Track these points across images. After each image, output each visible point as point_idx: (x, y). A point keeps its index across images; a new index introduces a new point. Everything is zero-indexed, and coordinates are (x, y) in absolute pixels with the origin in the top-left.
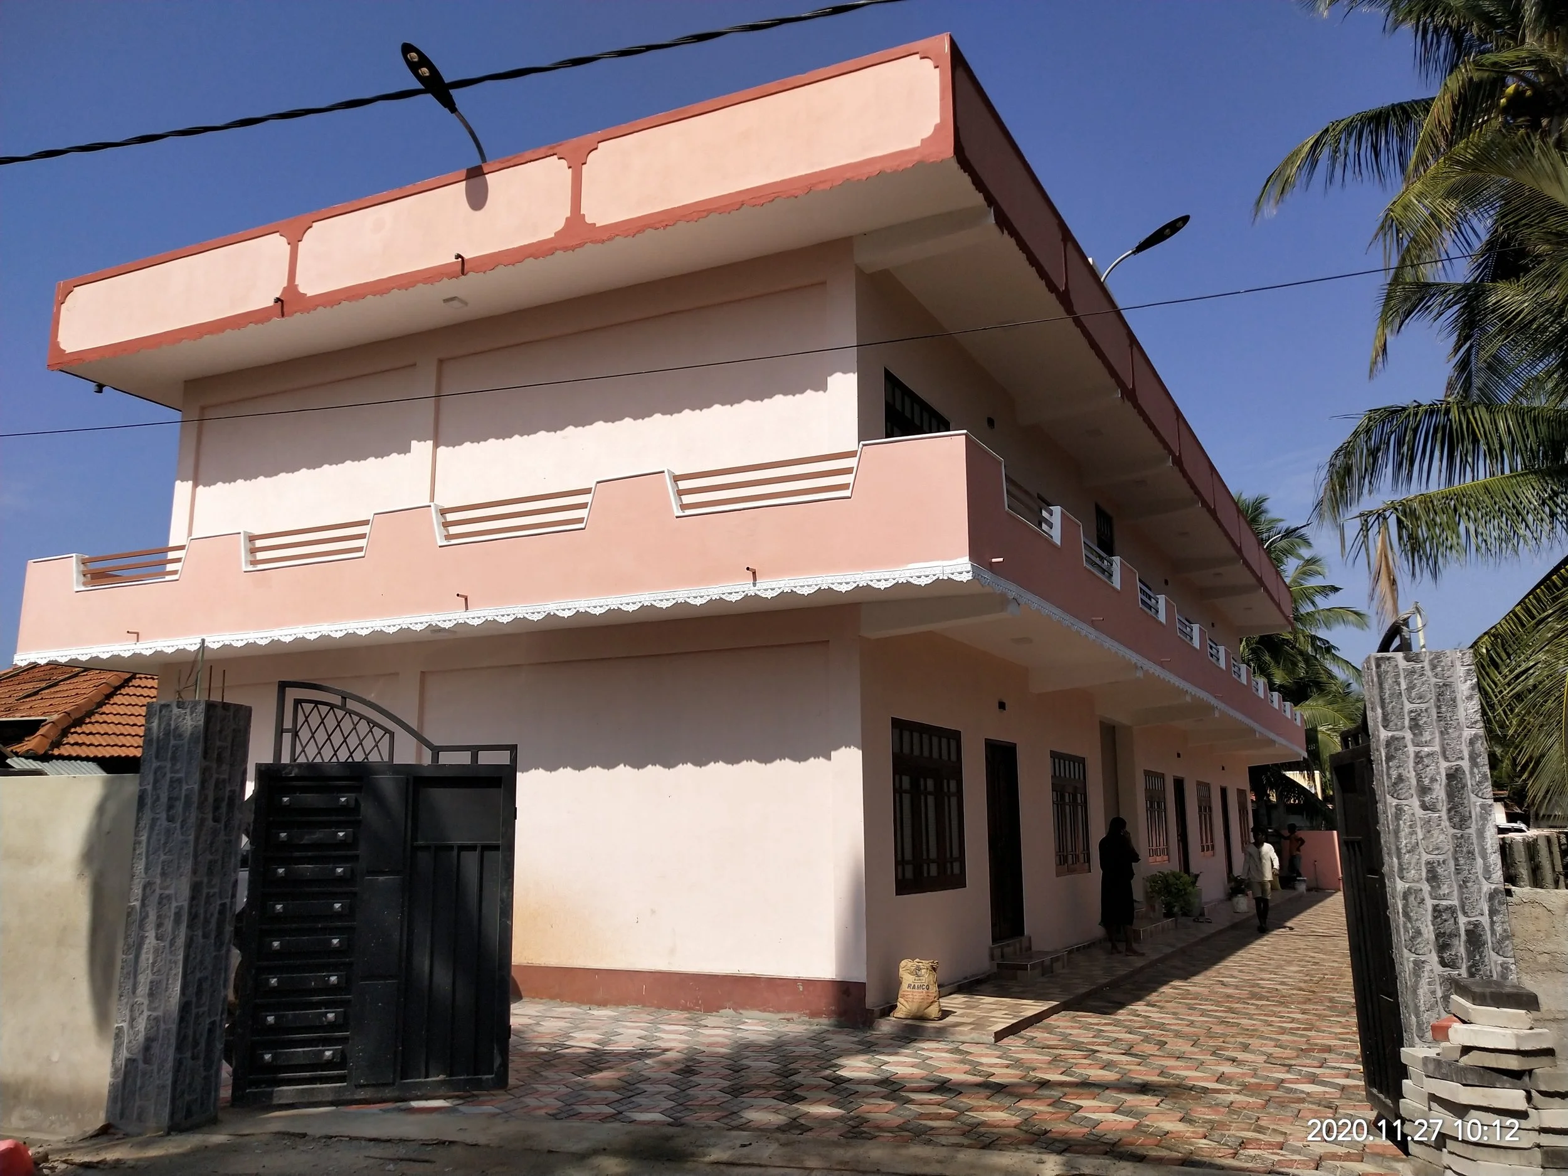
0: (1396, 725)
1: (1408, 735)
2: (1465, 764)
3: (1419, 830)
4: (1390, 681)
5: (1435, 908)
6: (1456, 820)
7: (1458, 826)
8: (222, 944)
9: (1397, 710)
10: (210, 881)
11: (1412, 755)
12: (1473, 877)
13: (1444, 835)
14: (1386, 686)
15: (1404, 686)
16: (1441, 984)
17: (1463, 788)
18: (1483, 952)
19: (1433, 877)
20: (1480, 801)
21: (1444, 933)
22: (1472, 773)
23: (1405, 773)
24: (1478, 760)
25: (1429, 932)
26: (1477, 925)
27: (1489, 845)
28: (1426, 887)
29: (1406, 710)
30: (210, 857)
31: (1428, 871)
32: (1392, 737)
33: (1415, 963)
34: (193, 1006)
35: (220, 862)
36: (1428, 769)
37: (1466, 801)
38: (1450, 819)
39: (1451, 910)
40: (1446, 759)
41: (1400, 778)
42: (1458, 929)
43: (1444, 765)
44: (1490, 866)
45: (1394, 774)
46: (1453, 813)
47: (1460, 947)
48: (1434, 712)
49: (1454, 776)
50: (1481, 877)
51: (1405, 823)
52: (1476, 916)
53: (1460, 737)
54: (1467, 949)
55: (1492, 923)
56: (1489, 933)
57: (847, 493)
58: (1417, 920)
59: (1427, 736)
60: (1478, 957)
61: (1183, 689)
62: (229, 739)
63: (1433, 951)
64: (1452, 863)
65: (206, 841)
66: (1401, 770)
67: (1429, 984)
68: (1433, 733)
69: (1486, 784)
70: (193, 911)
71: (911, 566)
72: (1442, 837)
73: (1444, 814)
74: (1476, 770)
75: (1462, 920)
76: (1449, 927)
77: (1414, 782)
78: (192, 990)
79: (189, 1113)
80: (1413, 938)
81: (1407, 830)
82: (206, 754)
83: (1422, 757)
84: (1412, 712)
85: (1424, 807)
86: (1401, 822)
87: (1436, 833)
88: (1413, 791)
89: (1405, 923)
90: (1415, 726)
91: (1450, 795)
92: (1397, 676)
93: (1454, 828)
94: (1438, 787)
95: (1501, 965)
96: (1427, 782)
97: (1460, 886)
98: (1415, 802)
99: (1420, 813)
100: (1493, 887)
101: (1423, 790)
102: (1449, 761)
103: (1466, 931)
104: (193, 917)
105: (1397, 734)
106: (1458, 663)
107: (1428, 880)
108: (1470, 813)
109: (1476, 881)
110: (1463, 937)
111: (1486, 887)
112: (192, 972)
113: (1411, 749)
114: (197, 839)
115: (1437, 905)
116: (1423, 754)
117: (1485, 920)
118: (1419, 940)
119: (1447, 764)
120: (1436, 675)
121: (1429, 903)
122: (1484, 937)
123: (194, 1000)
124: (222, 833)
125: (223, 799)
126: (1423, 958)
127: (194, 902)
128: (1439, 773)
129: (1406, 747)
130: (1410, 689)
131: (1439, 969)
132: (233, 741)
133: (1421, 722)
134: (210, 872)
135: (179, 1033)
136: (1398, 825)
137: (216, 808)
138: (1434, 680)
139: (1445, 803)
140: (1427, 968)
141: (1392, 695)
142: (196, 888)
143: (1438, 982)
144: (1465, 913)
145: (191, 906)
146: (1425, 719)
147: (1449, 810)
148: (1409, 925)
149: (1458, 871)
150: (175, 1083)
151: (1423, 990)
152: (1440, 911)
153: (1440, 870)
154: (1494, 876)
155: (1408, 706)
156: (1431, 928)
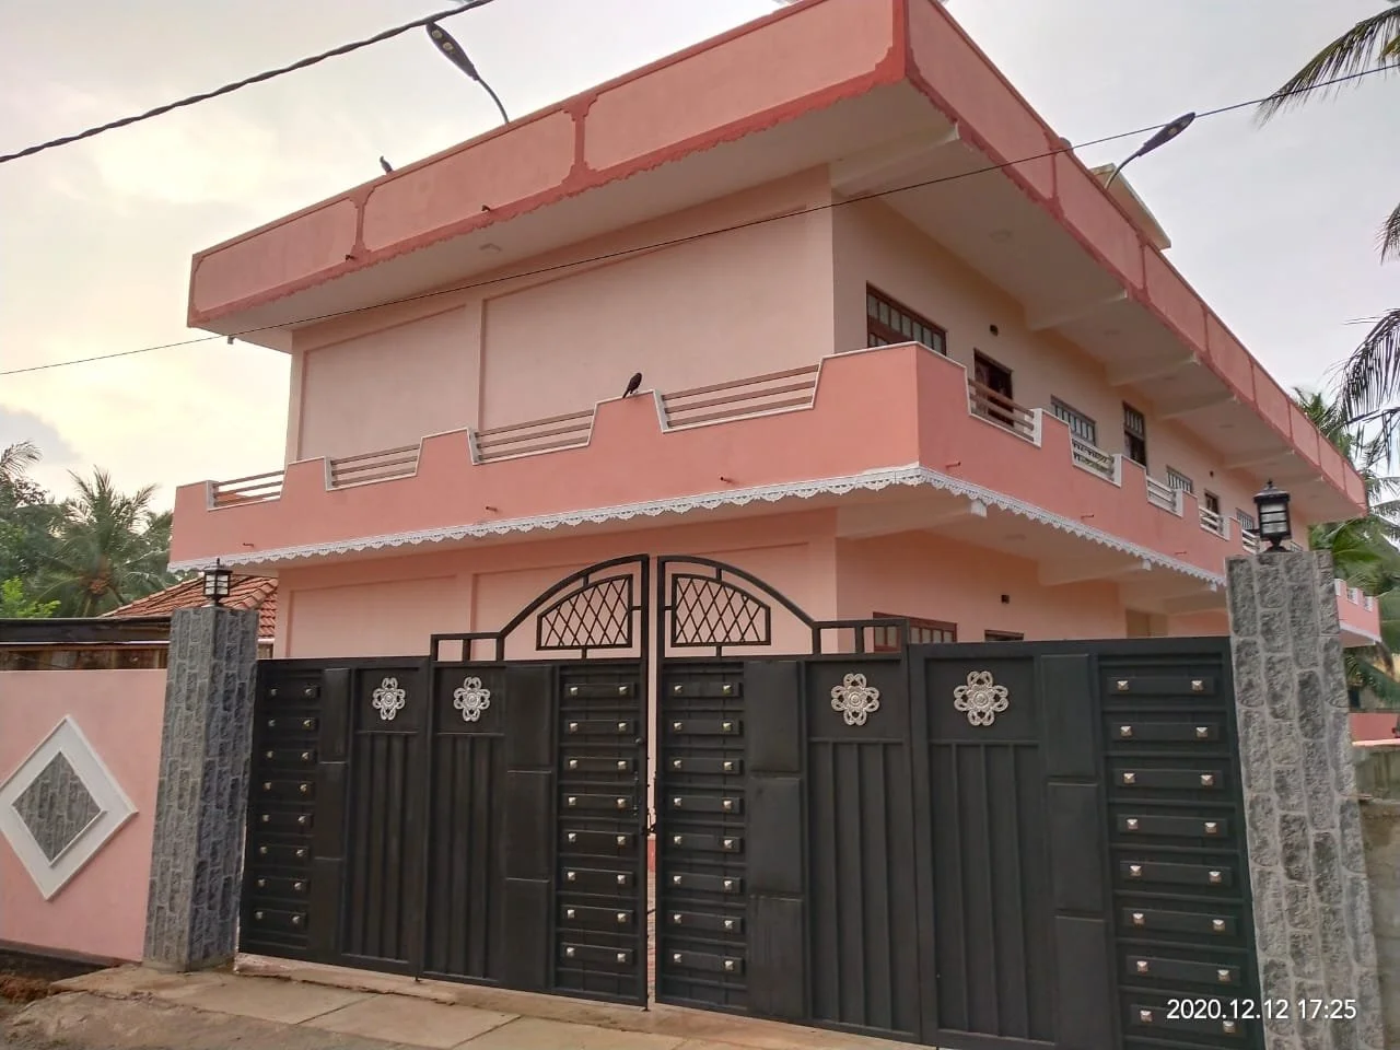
0: (1248, 629)
1: (1260, 640)
2: (1319, 671)
3: (1269, 738)
4: (1242, 585)
5: (1284, 819)
6: (1308, 728)
7: (1310, 734)
8: (235, 813)
9: (1249, 614)
10: (221, 760)
11: (1263, 660)
12: (1325, 788)
13: (1294, 744)
14: (1238, 589)
15: (1257, 589)
16: (1287, 896)
17: (1316, 695)
18: (1331, 865)
19: (1282, 787)
20: (1334, 710)
21: (1292, 845)
22: (1326, 680)
23: (1255, 680)
24: (1334, 667)
25: (1276, 843)
26: (1327, 837)
27: (1342, 755)
28: (1275, 797)
29: (1258, 615)
30: (221, 740)
31: (1277, 781)
32: (1243, 642)
33: (1261, 874)
34: (209, 864)
35: (232, 744)
36: (1280, 675)
37: (1318, 710)
38: (1302, 727)
39: (1300, 821)
40: (1299, 665)
41: (1250, 685)
42: (1307, 841)
43: (1297, 671)
44: (1343, 777)
45: (1245, 680)
46: (1305, 721)
47: (1308, 859)
48: (1288, 616)
49: (1306, 683)
50: (1332, 787)
51: (1254, 731)
52: (1325, 829)
53: (1315, 641)
54: (1315, 861)
55: (1344, 836)
56: (1339, 847)
57: (809, 406)
58: (1264, 830)
59: (1279, 642)
60: (1326, 871)
61: (1205, 579)
62: (238, 639)
63: (1280, 863)
64: (1303, 773)
65: (217, 727)
66: (1251, 676)
67: (1275, 895)
68: (1285, 638)
69: (1342, 692)
70: (207, 784)
71: (866, 473)
72: (1293, 746)
73: (1296, 723)
74: (1330, 678)
75: (1312, 832)
76: (1296, 838)
77: (1265, 688)
78: (206, 852)
79: (206, 955)
80: (1258, 849)
81: (1256, 738)
82: (215, 652)
83: (1273, 663)
84: (1265, 616)
85: (1275, 715)
86: (1250, 729)
87: (1286, 741)
88: (1263, 698)
89: (1251, 833)
90: (1268, 631)
91: (1303, 702)
92: (1250, 579)
93: (1306, 736)
94: (1290, 695)
95: (1352, 880)
96: (1278, 688)
97: (1311, 797)
98: (1266, 709)
99: (1270, 720)
100: (1346, 799)
101: (1275, 697)
102: (1302, 668)
103: (1316, 843)
104: (206, 791)
105: (1249, 639)
106: (1315, 566)
107: (1277, 790)
108: (1323, 720)
109: (1328, 792)
110: (1312, 849)
111: (1339, 799)
112: (207, 836)
113: (1263, 655)
114: (208, 725)
115: (1285, 816)
116: (1274, 660)
117: (1336, 833)
118: (1266, 850)
119: (1299, 671)
120: (1290, 579)
121: (1278, 813)
122: (1333, 851)
123: (210, 860)
124: (233, 720)
125: (233, 691)
126: (1268, 869)
127: (207, 779)
128: (1292, 680)
129: (1257, 652)
130: (1263, 593)
131: (1285, 881)
132: (242, 640)
133: (1274, 628)
134: (222, 753)
135: (195, 888)
136: (1247, 733)
137: (227, 698)
138: (1288, 584)
139: (1298, 711)
140: (1273, 879)
141: (1244, 599)
142: (208, 767)
143: (1284, 894)
144: (1315, 825)
145: (203, 782)
146: (1278, 623)
147: (1301, 718)
148: (1255, 835)
149: (1309, 781)
150: (192, 929)
151: (1268, 901)
152: (1288, 822)
153: (1289, 780)
154: (1347, 788)
155: (1261, 610)
156: (1279, 839)
